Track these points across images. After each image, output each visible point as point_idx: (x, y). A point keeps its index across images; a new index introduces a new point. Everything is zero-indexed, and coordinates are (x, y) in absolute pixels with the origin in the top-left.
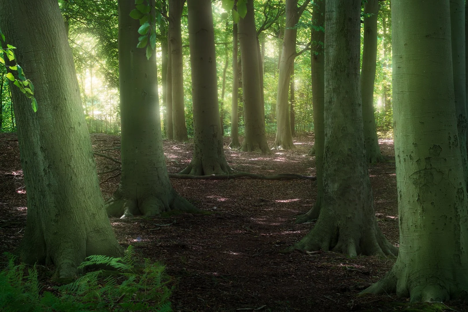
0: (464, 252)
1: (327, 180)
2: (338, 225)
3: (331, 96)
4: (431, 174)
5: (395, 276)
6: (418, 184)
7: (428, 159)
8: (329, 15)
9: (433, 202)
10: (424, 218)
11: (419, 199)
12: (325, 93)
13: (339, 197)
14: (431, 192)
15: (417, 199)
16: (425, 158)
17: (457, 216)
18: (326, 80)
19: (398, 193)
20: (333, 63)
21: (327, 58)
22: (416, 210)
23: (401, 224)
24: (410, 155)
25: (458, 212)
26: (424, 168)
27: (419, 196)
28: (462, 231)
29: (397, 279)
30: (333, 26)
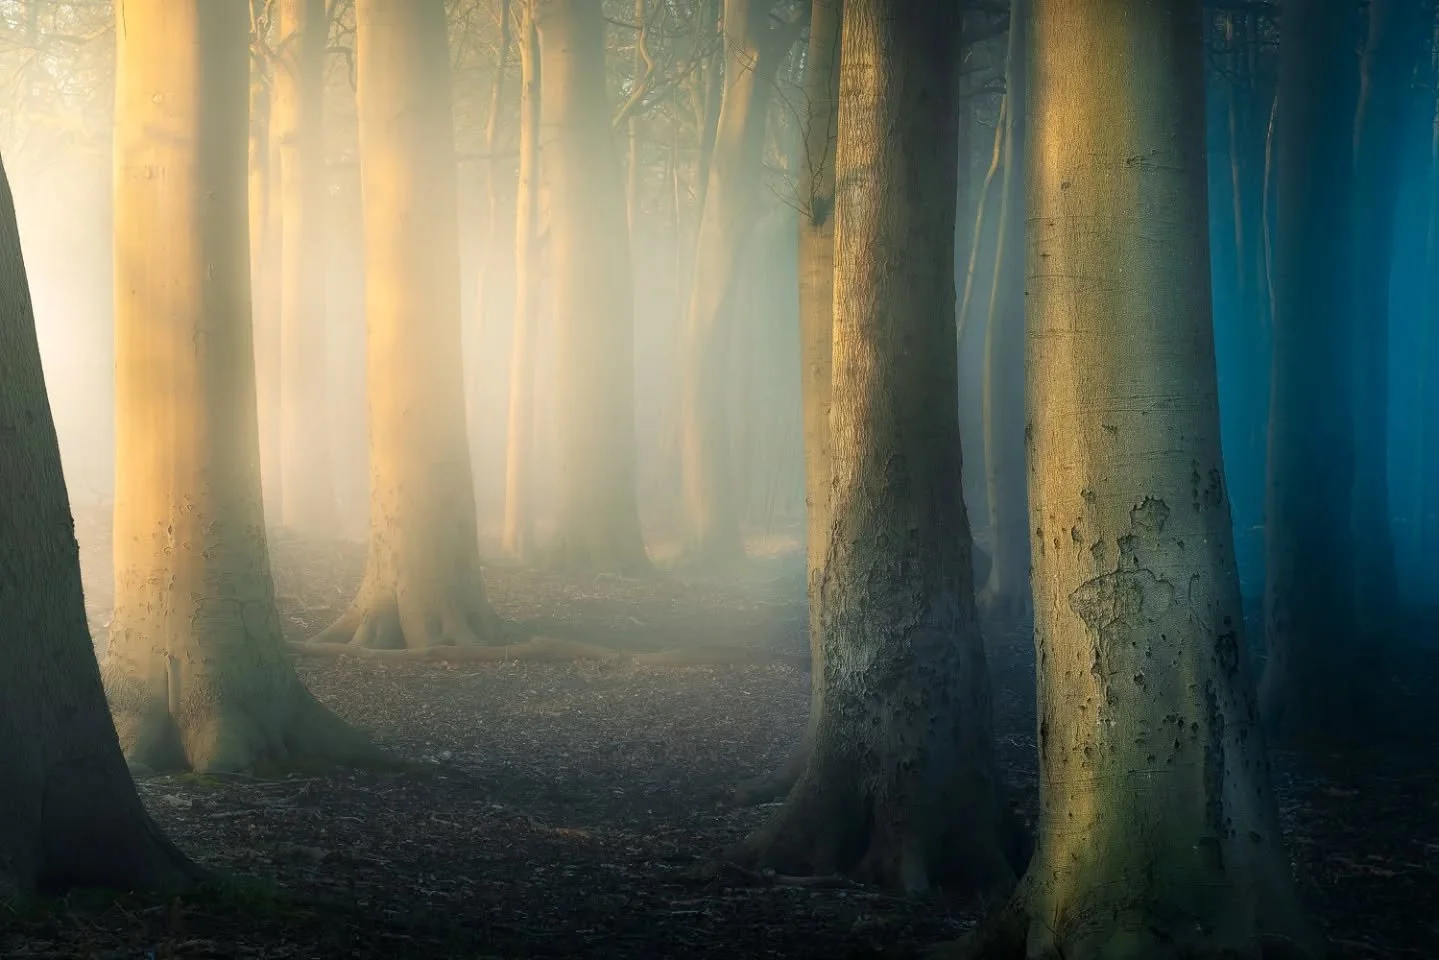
0: (1233, 832)
1: (835, 635)
2: (872, 788)
3: (853, 353)
4: (1137, 587)
5: (1023, 910)
6: (1095, 620)
7: (1126, 541)
8: (854, 79)
9: (1141, 676)
10: (1113, 724)
11: (1097, 664)
12: (835, 340)
13: (875, 695)
14: (1134, 644)
15: (1091, 666)
16: (1120, 537)
17: (1214, 719)
18: (840, 297)
19: (1037, 647)
20: (864, 241)
21: (844, 222)
22: (1089, 700)
23: (1044, 745)
24: (1073, 529)
25: (1217, 708)
26: (1116, 568)
27: (1098, 656)
28: (1228, 767)
29: (1028, 919)
30: (866, 115)
